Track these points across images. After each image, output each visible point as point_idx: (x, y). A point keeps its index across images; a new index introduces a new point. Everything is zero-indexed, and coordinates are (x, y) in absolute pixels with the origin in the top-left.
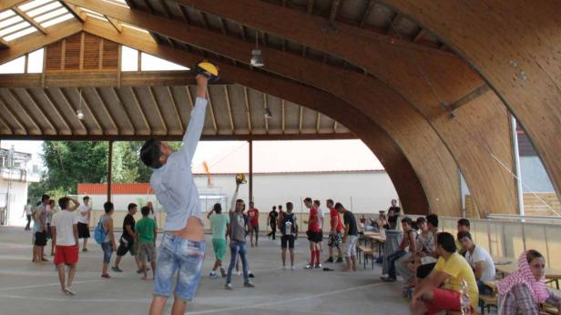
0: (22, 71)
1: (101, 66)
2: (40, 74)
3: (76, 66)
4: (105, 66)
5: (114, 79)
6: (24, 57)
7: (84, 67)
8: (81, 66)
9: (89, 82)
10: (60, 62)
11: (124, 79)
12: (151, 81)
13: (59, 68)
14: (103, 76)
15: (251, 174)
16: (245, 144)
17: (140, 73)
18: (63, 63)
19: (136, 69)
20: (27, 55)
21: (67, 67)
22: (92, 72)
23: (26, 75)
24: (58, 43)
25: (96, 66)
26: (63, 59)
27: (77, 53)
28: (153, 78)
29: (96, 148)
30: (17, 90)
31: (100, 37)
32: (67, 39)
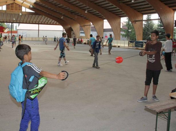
0: (1, 9)
2: (5, 11)
3: (13, 9)
4: (19, 10)
15: (39, 30)
16: (38, 25)
17: (26, 12)
18: (10, 9)
21: (11, 9)
22: (16, 11)
24: (9, 4)
26: (10, 8)
27: (13, 7)
31: (18, 4)
32: (11, 4)
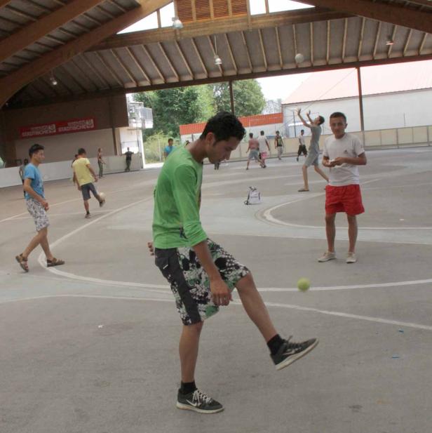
0: (156, 26)
1: (230, 12)
3: (208, 15)
4: (235, 12)
5: (245, 23)
6: (156, 13)
7: (216, 15)
8: (212, 15)
9: (222, 29)
10: (191, 13)
11: (255, 22)
12: (280, 21)
13: (191, 18)
14: (234, 22)
15: (361, 97)
16: (354, 71)
17: (268, 15)
18: (194, 16)
19: (264, 11)
20: (158, 10)
21: (199, 17)
22: (223, 19)
23: (160, 30)
25: (226, 13)
26: (194, 10)
28: (281, 18)
29: (184, 92)
30: (149, 45)
